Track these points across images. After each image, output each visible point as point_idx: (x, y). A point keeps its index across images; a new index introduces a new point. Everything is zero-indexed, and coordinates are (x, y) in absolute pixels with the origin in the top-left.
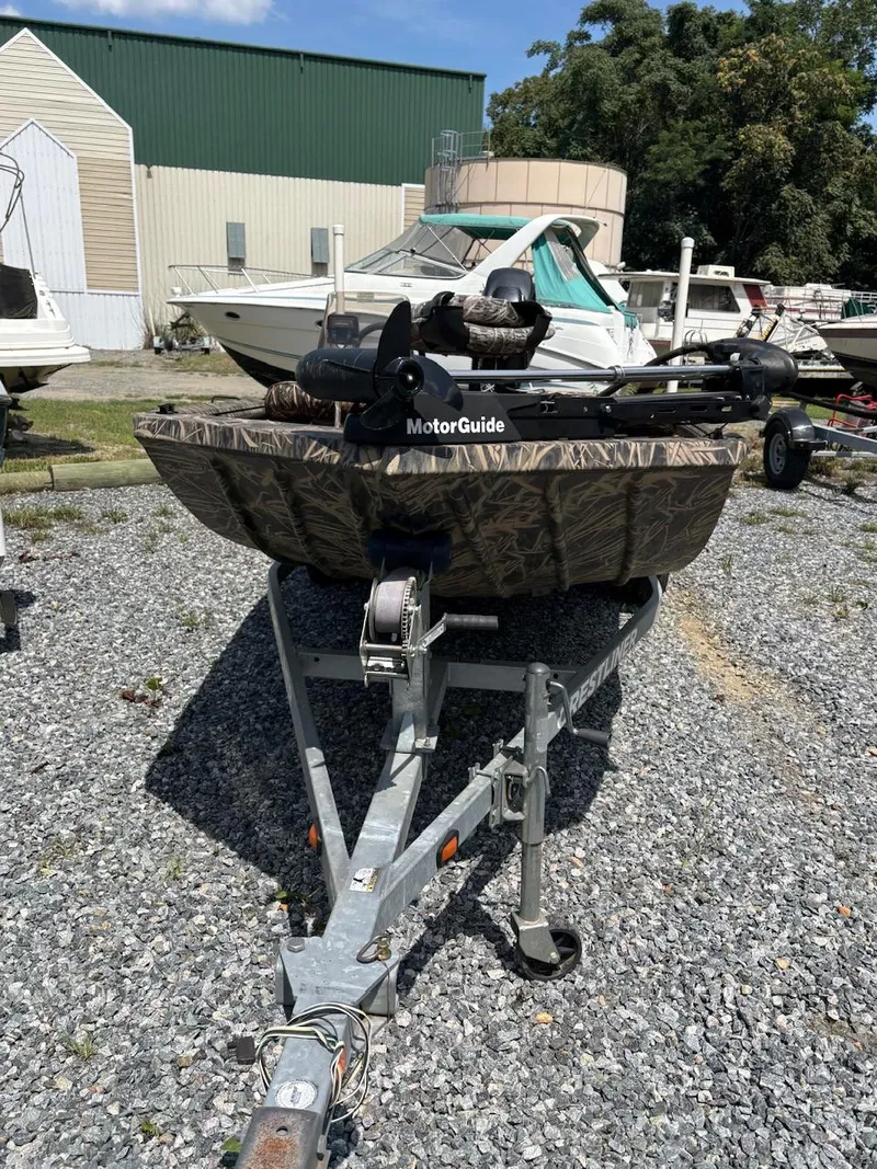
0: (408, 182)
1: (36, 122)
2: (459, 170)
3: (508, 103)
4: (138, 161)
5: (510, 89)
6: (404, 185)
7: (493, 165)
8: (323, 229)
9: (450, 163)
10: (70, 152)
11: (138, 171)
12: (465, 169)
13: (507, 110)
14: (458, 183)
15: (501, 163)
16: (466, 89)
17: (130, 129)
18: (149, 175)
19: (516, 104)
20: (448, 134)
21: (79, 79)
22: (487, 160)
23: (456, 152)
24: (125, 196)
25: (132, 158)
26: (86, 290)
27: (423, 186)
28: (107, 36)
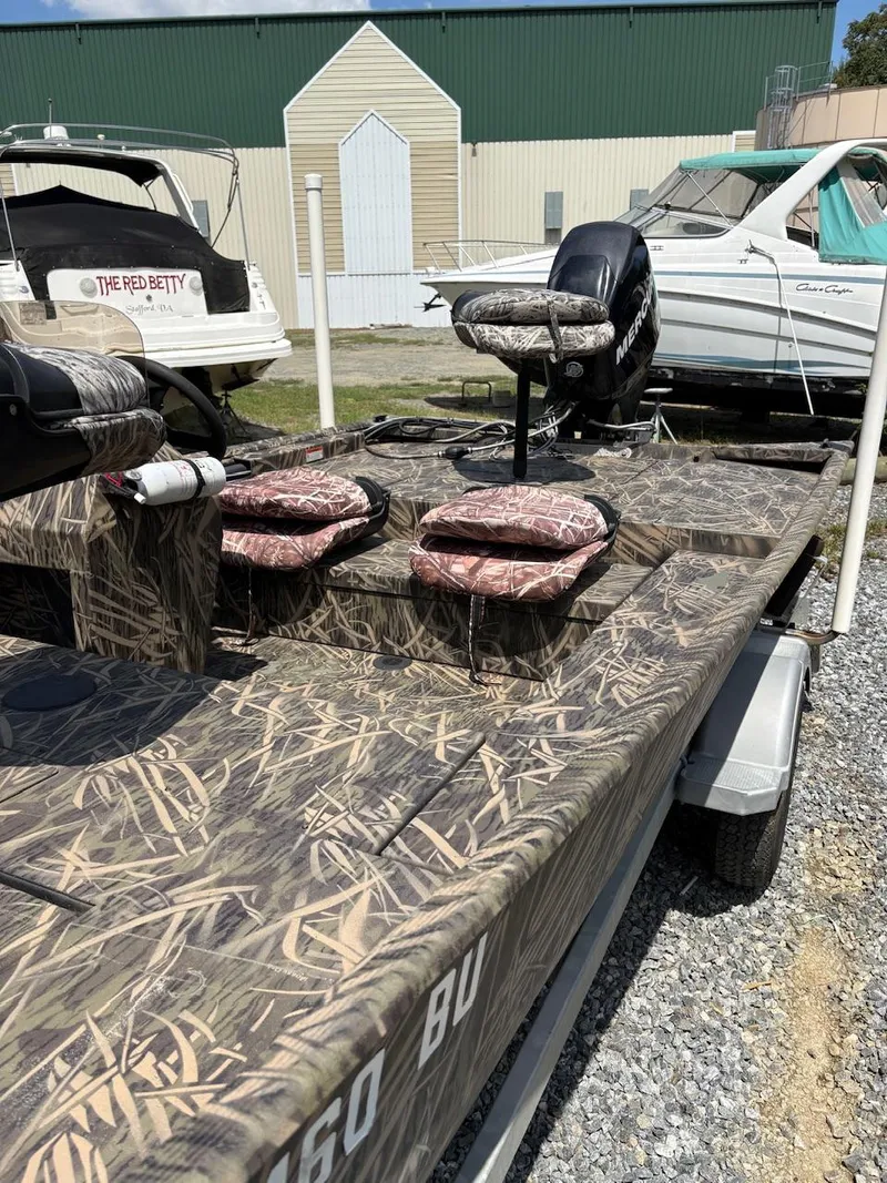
0: (740, 129)
1: (375, 113)
2: (794, 109)
3: (868, 30)
4: (464, 140)
5: (873, 14)
6: (735, 133)
7: (834, 98)
8: (643, 191)
9: (784, 102)
10: (404, 138)
11: (463, 149)
12: (801, 106)
13: (867, 38)
14: (792, 123)
15: (844, 95)
16: (813, 19)
17: (459, 109)
18: (474, 153)
19: (878, 29)
20: (783, 70)
21: (415, 66)
22: (827, 94)
23: (792, 89)
24: (451, 177)
25: (459, 138)
26: (412, 271)
27: (754, 132)
28: (441, 18)
